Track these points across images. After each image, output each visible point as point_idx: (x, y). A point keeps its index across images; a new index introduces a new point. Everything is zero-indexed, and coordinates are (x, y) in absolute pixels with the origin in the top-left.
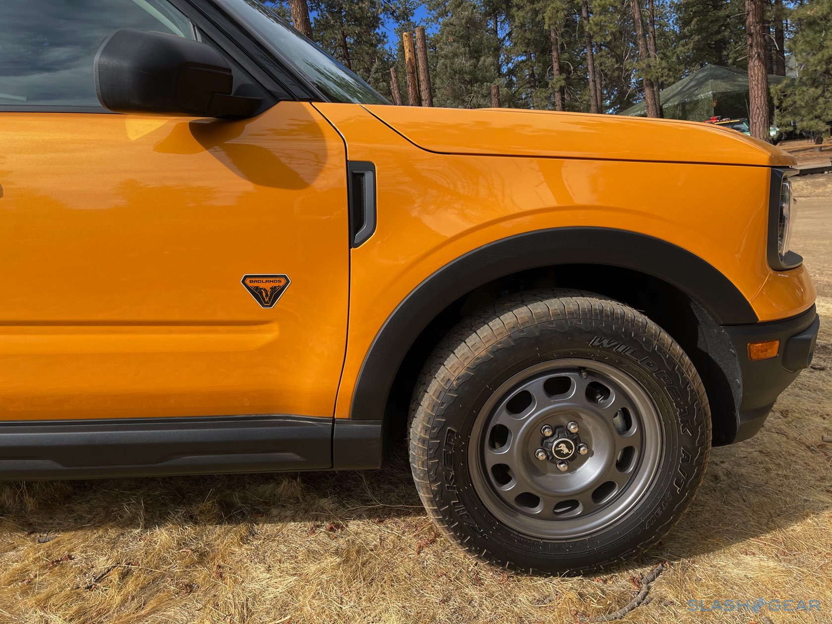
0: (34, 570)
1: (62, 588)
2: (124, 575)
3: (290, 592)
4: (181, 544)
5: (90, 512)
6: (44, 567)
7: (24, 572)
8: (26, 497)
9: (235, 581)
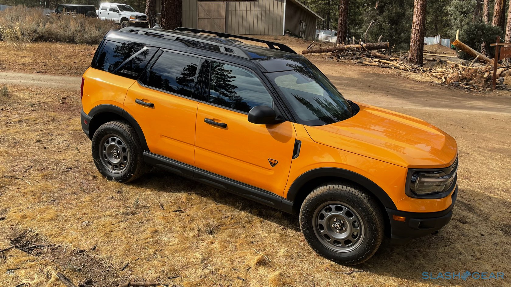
0: (214, 210)
1: (219, 216)
2: (232, 219)
3: (265, 237)
4: (246, 217)
5: (229, 202)
6: (216, 210)
7: (212, 210)
8: (217, 193)
9: (255, 230)
